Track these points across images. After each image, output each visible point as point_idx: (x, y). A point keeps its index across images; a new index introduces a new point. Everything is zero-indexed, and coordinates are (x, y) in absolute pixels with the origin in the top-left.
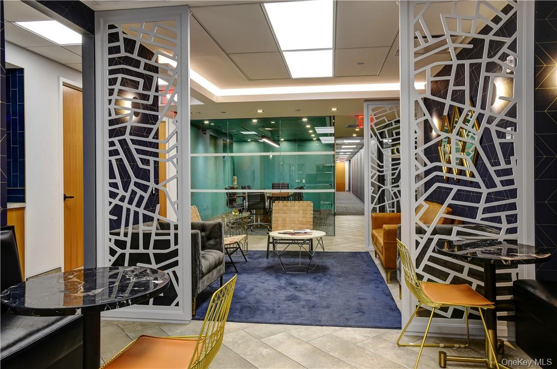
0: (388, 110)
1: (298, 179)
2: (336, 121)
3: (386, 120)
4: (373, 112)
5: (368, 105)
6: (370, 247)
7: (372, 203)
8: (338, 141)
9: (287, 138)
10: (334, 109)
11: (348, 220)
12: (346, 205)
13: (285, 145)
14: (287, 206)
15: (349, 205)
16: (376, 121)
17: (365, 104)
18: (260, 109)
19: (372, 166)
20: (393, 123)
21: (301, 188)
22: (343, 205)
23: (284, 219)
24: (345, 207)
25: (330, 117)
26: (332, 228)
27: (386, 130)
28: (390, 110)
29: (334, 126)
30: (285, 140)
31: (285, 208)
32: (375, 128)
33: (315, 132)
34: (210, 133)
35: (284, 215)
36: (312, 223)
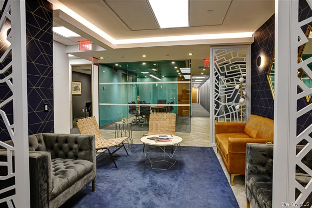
0: (226, 52)
1: (172, 97)
2: (192, 63)
3: (225, 59)
4: (216, 53)
5: (213, 49)
6: (213, 143)
7: (215, 115)
8: (193, 78)
9: (166, 76)
10: (190, 54)
11: (199, 121)
12: (197, 111)
13: (165, 79)
14: (158, 116)
15: (199, 111)
16: (218, 60)
17: (211, 49)
18: (144, 55)
19: (215, 90)
20: (230, 62)
21: (172, 103)
22: (196, 111)
23: (157, 125)
24: (197, 112)
25: (188, 60)
26: (189, 126)
27: (225, 66)
28: (228, 52)
29: (190, 67)
30: (165, 77)
31: (157, 117)
32: (217, 65)
33: (180, 72)
34: (122, 72)
35: (157, 122)
36: (175, 127)
